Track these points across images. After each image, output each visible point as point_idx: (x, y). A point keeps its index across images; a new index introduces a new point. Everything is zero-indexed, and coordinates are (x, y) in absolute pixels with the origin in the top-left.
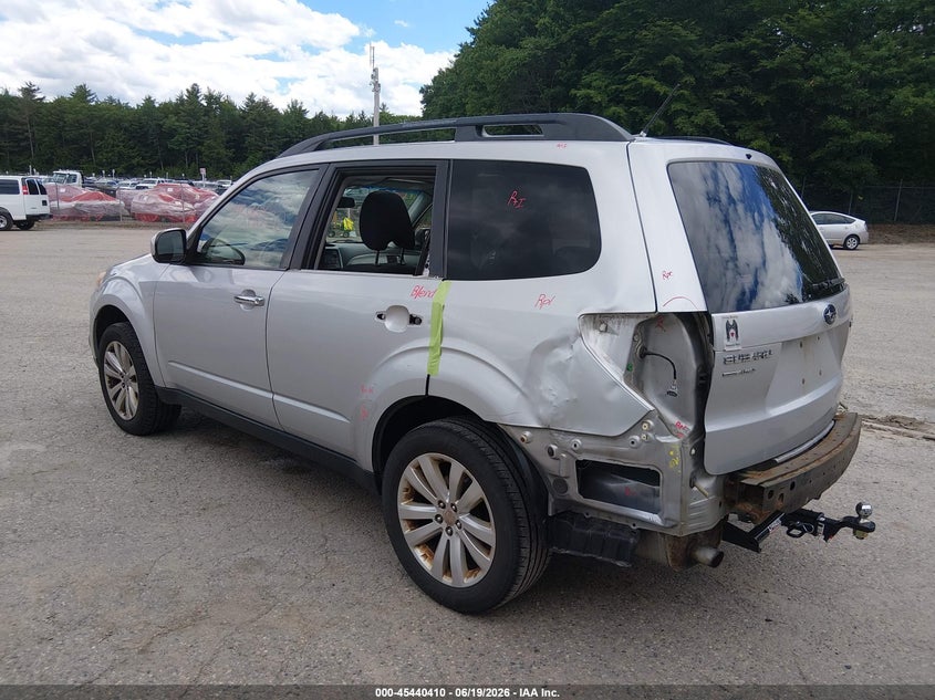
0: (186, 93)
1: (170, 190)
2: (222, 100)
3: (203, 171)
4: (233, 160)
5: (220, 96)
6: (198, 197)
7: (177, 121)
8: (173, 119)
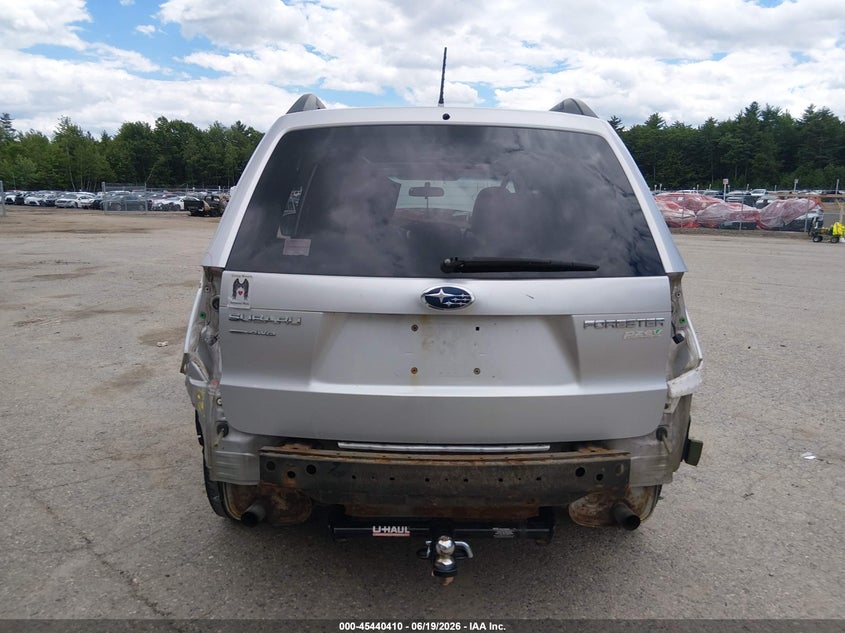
0: (745, 111)
1: (680, 199)
2: (780, 114)
3: (726, 181)
4: (781, 170)
5: (778, 111)
6: (704, 205)
7: (732, 137)
8: (730, 135)
